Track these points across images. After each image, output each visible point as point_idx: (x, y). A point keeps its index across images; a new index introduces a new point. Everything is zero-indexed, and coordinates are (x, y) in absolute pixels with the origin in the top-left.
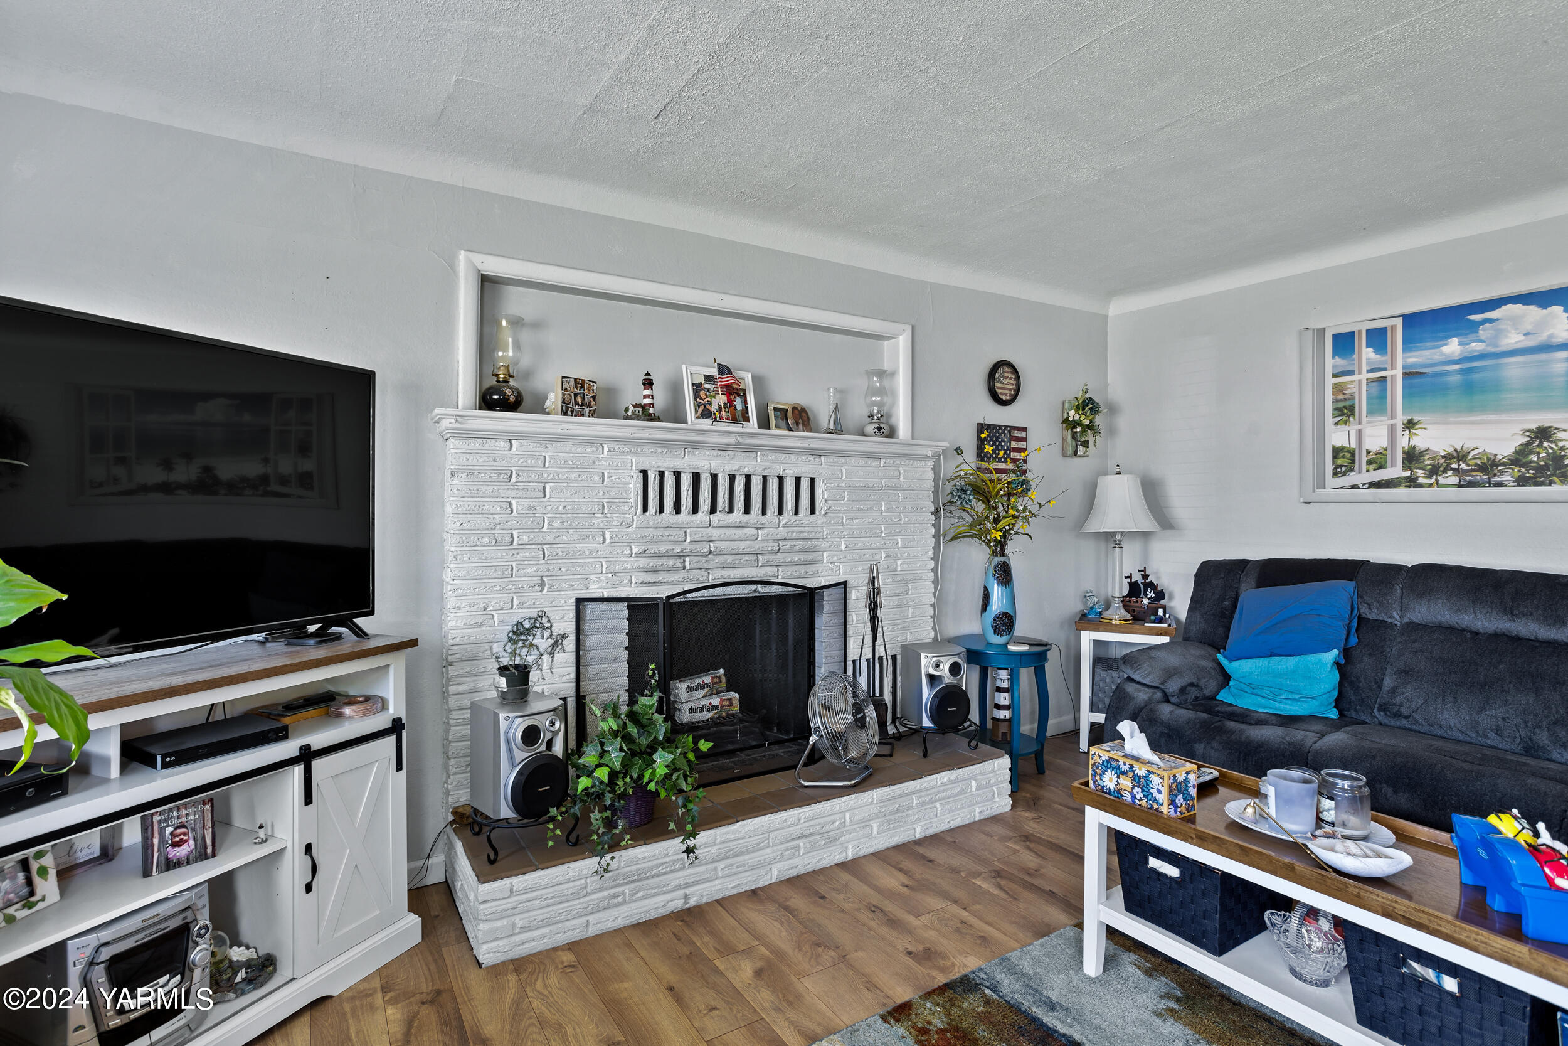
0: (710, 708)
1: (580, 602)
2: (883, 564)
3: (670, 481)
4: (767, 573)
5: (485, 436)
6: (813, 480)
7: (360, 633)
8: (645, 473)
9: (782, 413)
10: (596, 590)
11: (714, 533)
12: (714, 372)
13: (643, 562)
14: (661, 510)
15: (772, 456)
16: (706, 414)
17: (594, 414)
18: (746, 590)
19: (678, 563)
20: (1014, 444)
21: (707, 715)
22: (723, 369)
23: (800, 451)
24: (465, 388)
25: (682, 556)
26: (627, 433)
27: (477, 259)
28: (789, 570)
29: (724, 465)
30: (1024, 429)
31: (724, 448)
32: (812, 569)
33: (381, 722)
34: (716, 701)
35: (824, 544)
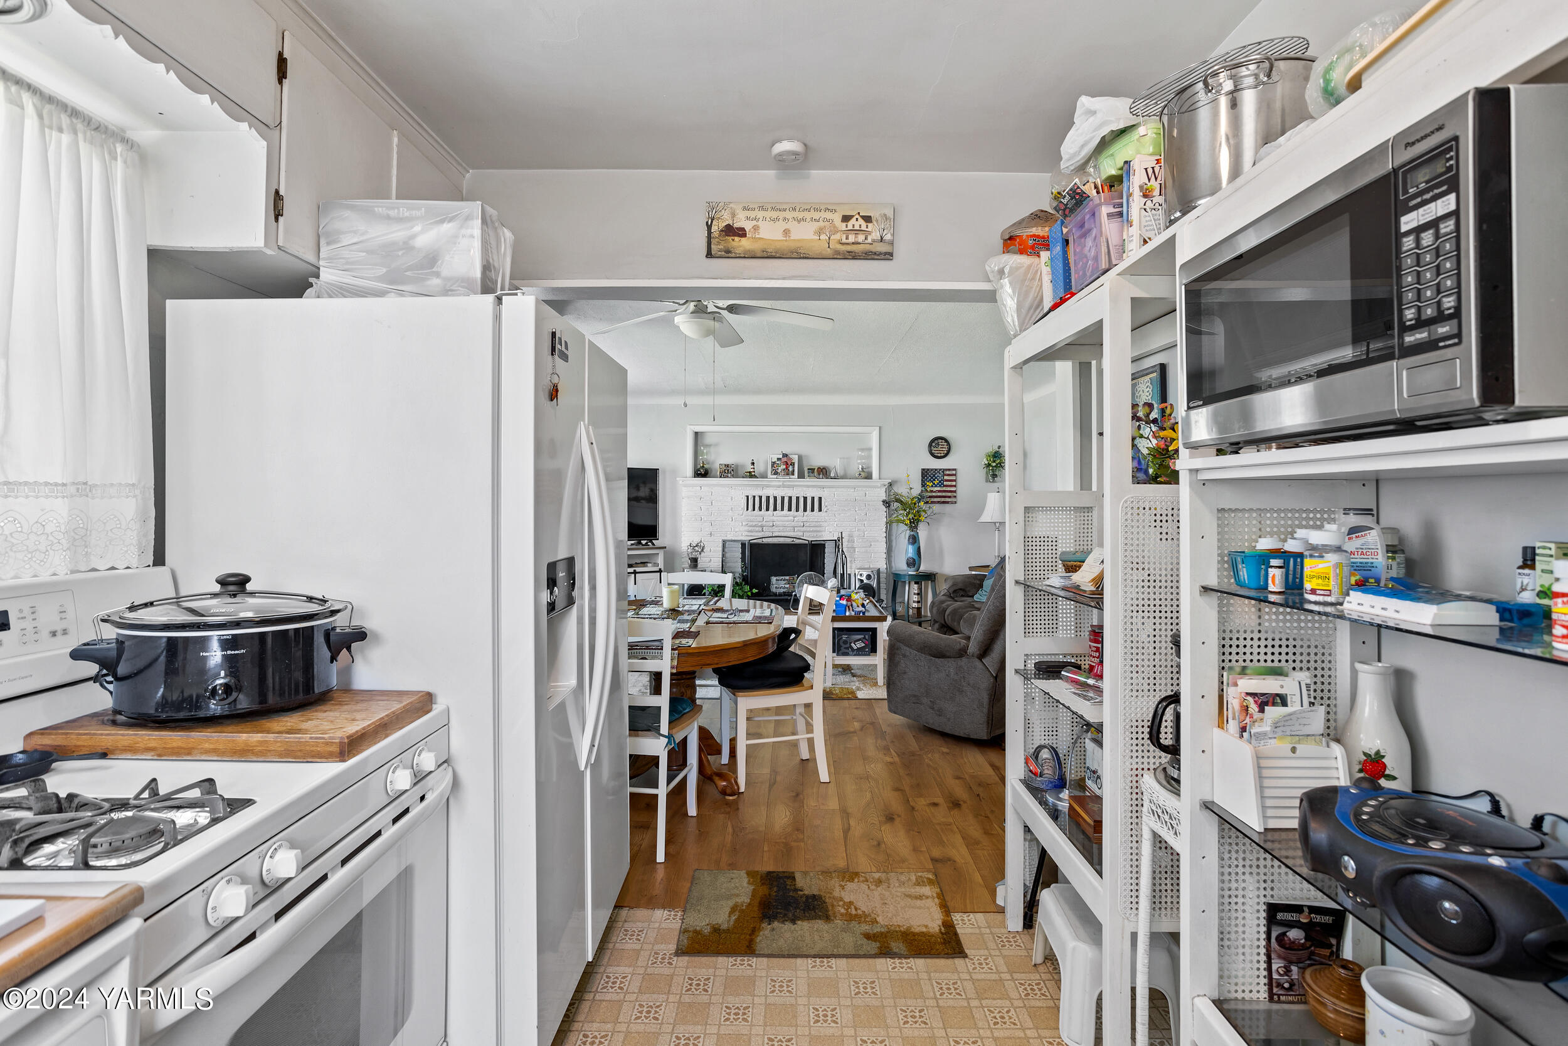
0: (784, 588)
1: (724, 542)
2: (856, 534)
3: (757, 499)
4: (799, 534)
5: (693, 486)
6: (820, 499)
7: (653, 544)
8: (748, 497)
9: (811, 470)
10: (729, 537)
11: (775, 518)
12: (781, 456)
13: (747, 528)
14: (754, 510)
15: (800, 489)
16: (776, 473)
17: (733, 476)
18: (789, 541)
19: (760, 529)
20: (946, 478)
21: (782, 590)
22: (785, 455)
23: (813, 486)
24: (689, 469)
25: (762, 527)
26: (739, 483)
27: (692, 427)
28: (808, 534)
29: (779, 493)
30: (955, 470)
31: (779, 487)
32: (820, 534)
33: (656, 569)
34: (787, 586)
35: (825, 524)
